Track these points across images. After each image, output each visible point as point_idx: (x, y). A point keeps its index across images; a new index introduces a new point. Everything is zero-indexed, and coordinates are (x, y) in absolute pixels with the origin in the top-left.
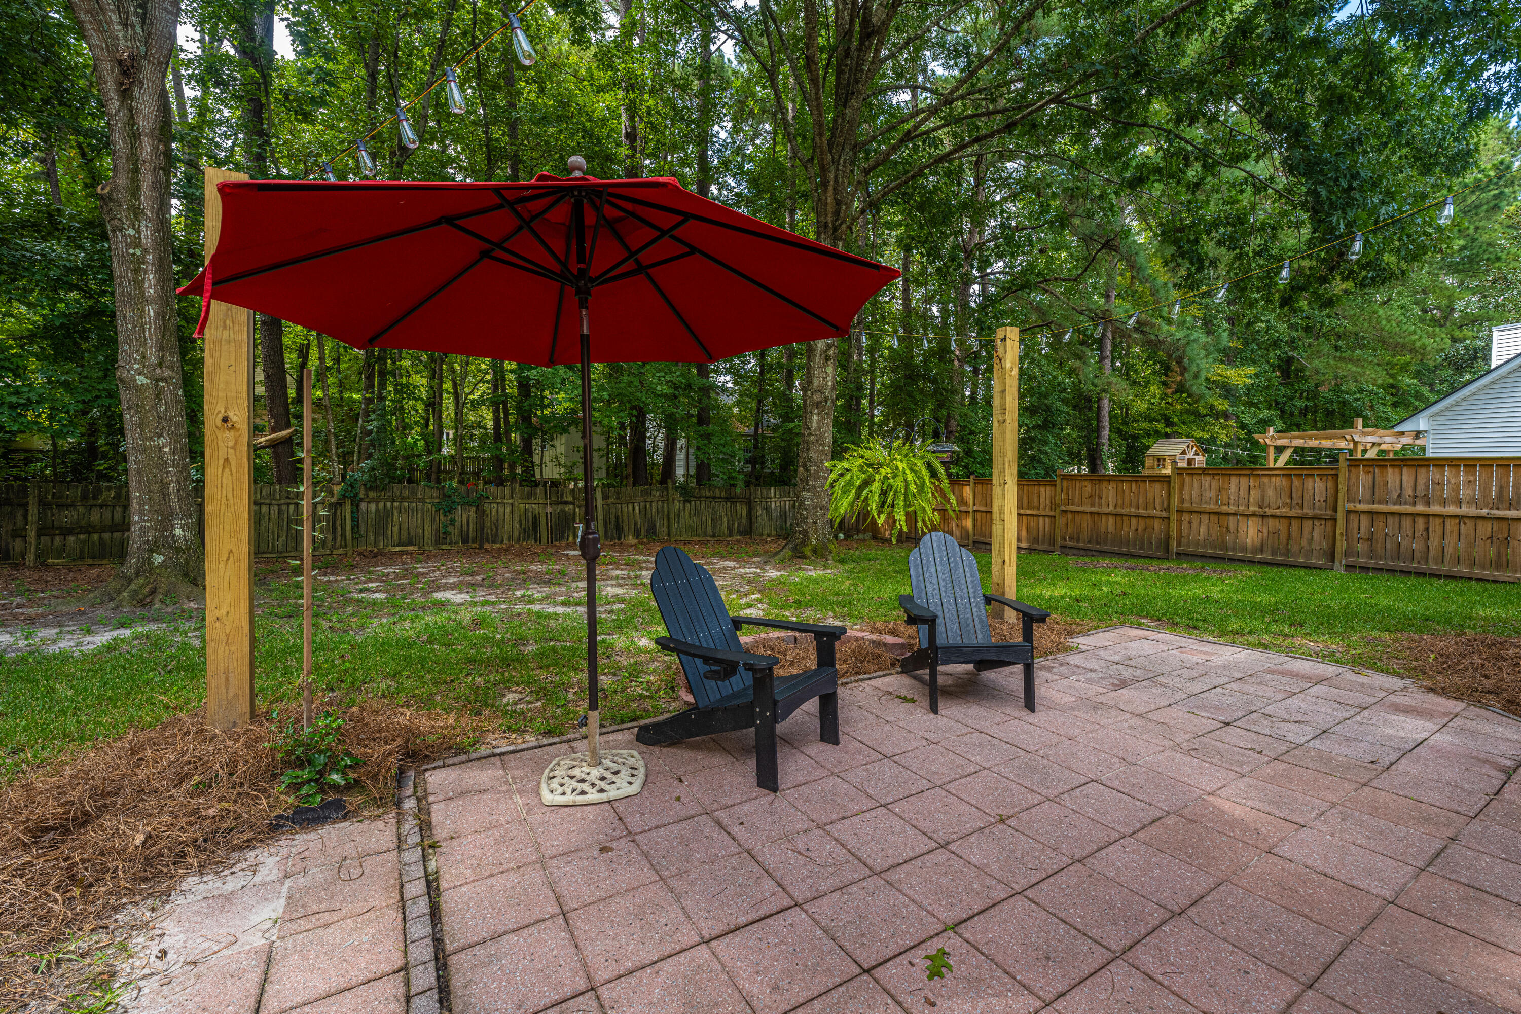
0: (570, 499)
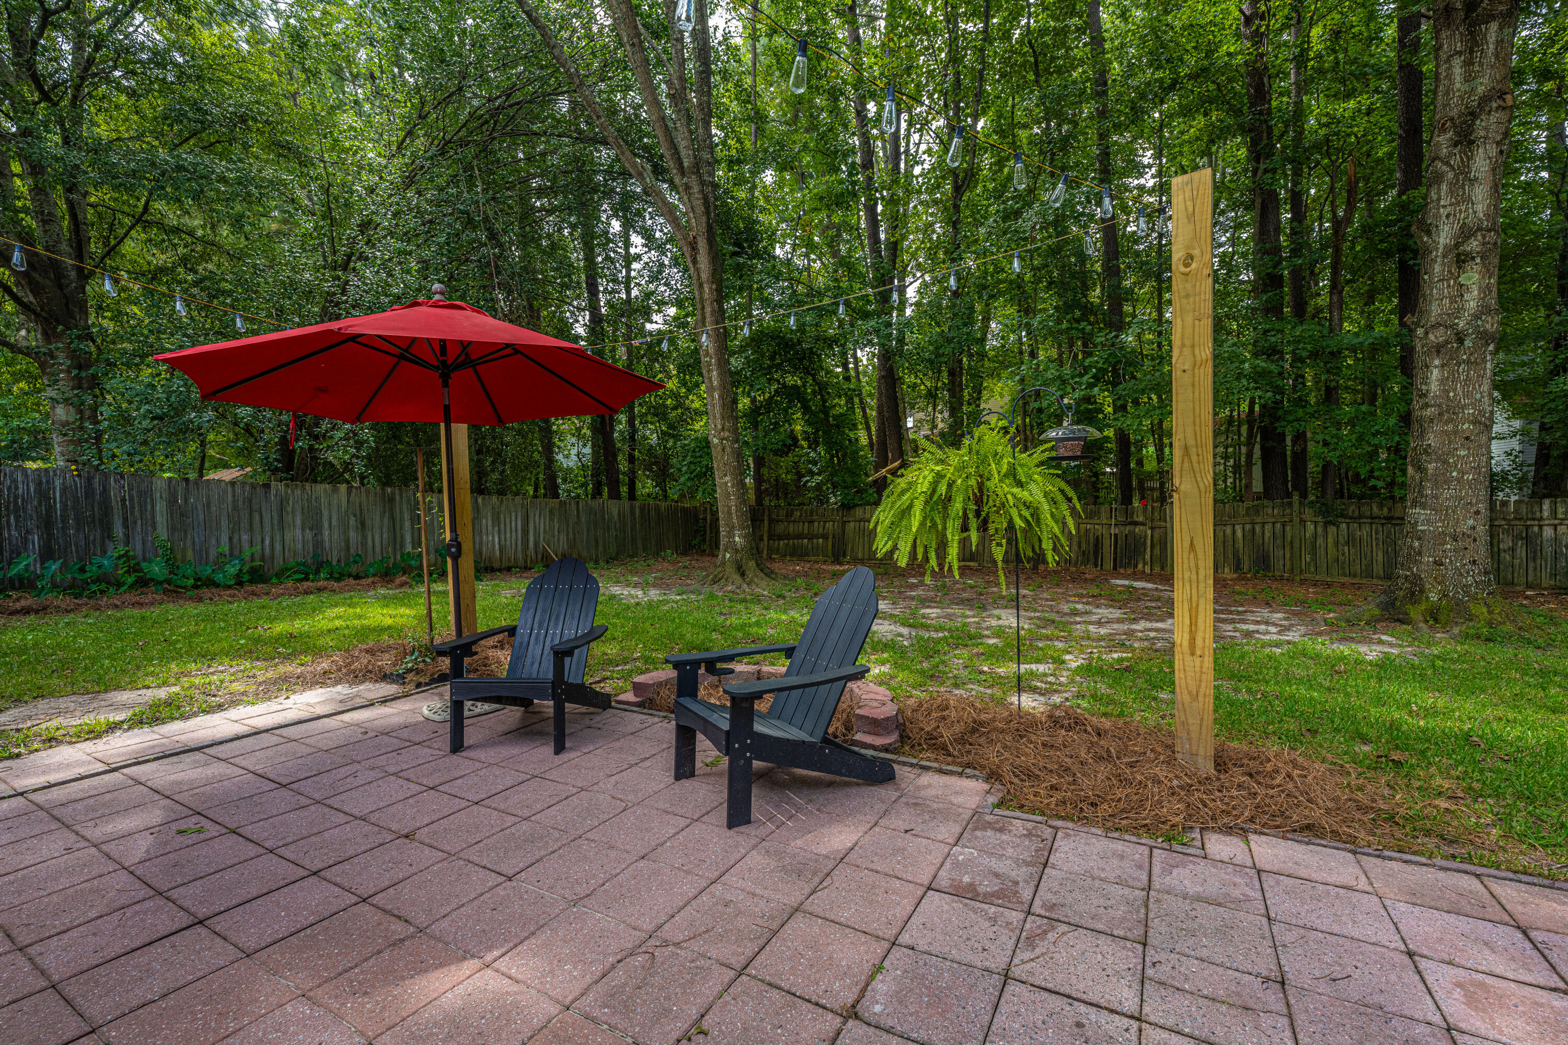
0: (1141, 519)
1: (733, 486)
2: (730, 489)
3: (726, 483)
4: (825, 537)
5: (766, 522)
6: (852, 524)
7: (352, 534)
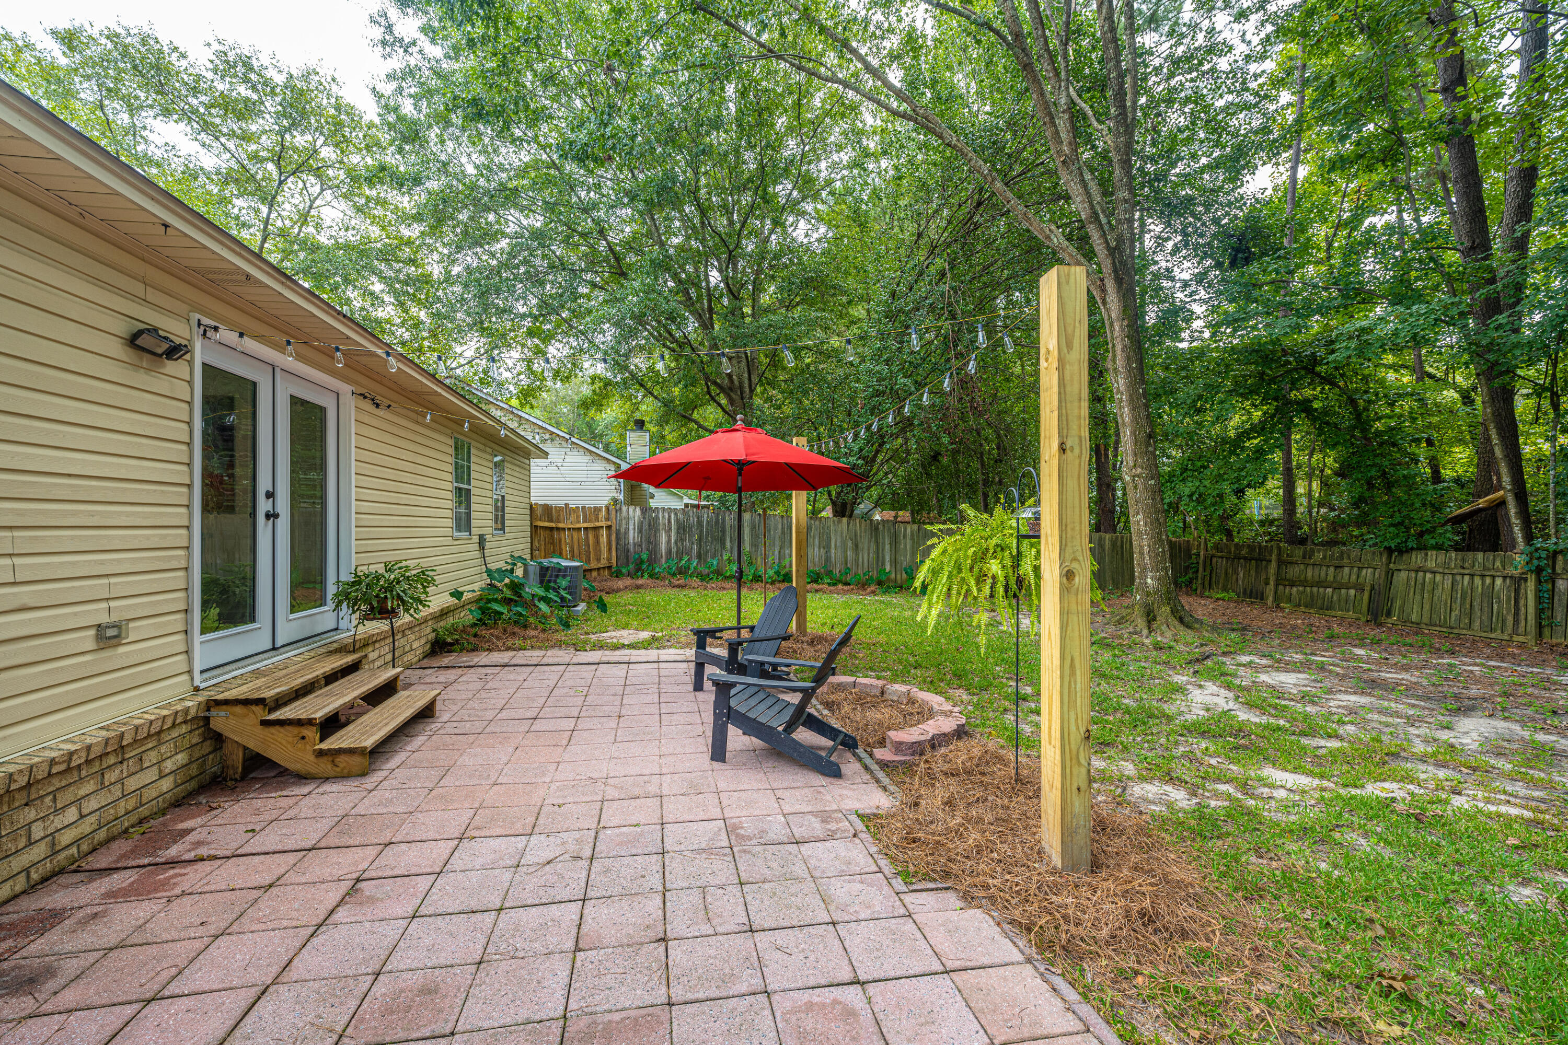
1: (1146, 525)
2: (1142, 528)
3: (1138, 522)
4: (1359, 588)
5: (1274, 564)
6: (1403, 575)
7: (849, 553)
